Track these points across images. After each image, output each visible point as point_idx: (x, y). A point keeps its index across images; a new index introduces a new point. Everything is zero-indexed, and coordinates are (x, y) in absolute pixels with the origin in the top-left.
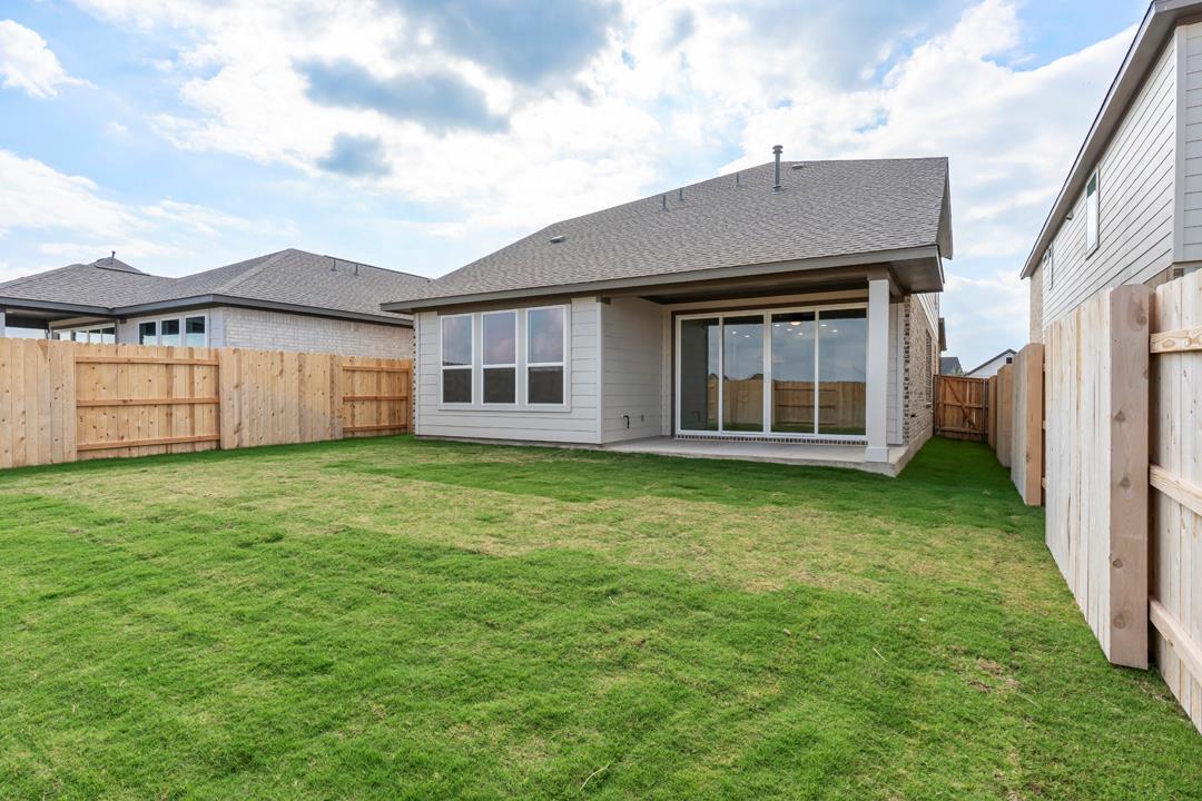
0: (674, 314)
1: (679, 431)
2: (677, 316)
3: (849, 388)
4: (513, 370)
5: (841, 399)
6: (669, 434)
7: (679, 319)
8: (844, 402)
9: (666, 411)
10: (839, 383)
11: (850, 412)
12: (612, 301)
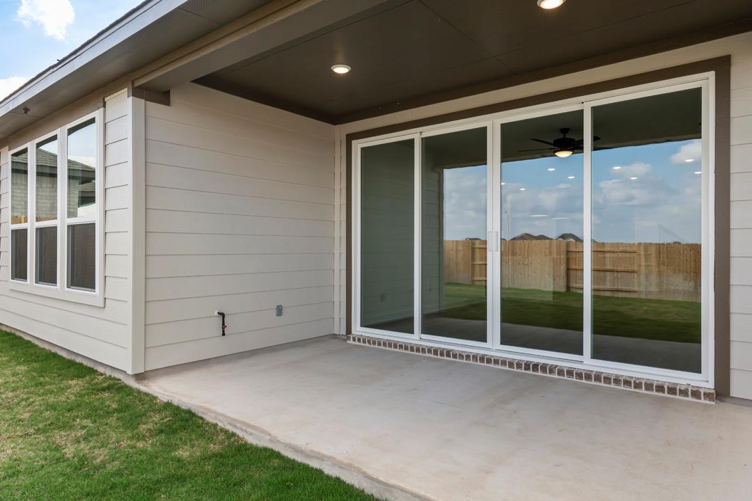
0: (351, 137)
1: (357, 329)
2: (354, 142)
3: (653, 250)
4: (55, 228)
5: (643, 263)
6: (343, 332)
7: (358, 145)
8: (647, 266)
9: (340, 296)
10: (640, 244)
11: (654, 278)
12: (173, 97)
